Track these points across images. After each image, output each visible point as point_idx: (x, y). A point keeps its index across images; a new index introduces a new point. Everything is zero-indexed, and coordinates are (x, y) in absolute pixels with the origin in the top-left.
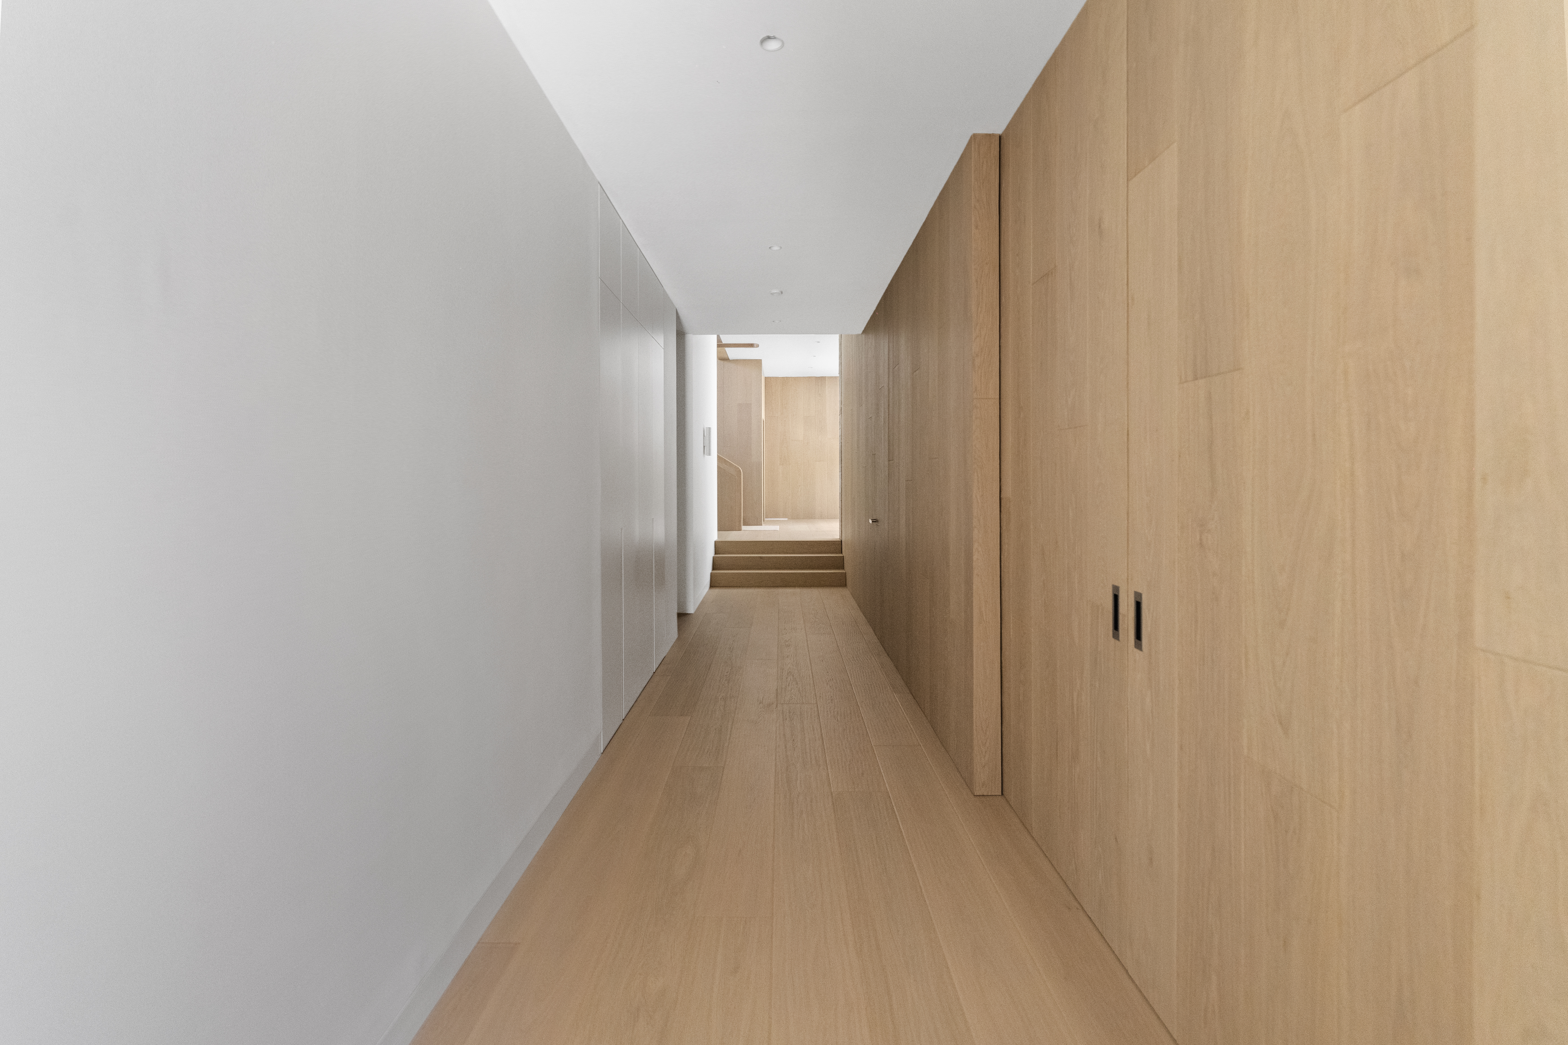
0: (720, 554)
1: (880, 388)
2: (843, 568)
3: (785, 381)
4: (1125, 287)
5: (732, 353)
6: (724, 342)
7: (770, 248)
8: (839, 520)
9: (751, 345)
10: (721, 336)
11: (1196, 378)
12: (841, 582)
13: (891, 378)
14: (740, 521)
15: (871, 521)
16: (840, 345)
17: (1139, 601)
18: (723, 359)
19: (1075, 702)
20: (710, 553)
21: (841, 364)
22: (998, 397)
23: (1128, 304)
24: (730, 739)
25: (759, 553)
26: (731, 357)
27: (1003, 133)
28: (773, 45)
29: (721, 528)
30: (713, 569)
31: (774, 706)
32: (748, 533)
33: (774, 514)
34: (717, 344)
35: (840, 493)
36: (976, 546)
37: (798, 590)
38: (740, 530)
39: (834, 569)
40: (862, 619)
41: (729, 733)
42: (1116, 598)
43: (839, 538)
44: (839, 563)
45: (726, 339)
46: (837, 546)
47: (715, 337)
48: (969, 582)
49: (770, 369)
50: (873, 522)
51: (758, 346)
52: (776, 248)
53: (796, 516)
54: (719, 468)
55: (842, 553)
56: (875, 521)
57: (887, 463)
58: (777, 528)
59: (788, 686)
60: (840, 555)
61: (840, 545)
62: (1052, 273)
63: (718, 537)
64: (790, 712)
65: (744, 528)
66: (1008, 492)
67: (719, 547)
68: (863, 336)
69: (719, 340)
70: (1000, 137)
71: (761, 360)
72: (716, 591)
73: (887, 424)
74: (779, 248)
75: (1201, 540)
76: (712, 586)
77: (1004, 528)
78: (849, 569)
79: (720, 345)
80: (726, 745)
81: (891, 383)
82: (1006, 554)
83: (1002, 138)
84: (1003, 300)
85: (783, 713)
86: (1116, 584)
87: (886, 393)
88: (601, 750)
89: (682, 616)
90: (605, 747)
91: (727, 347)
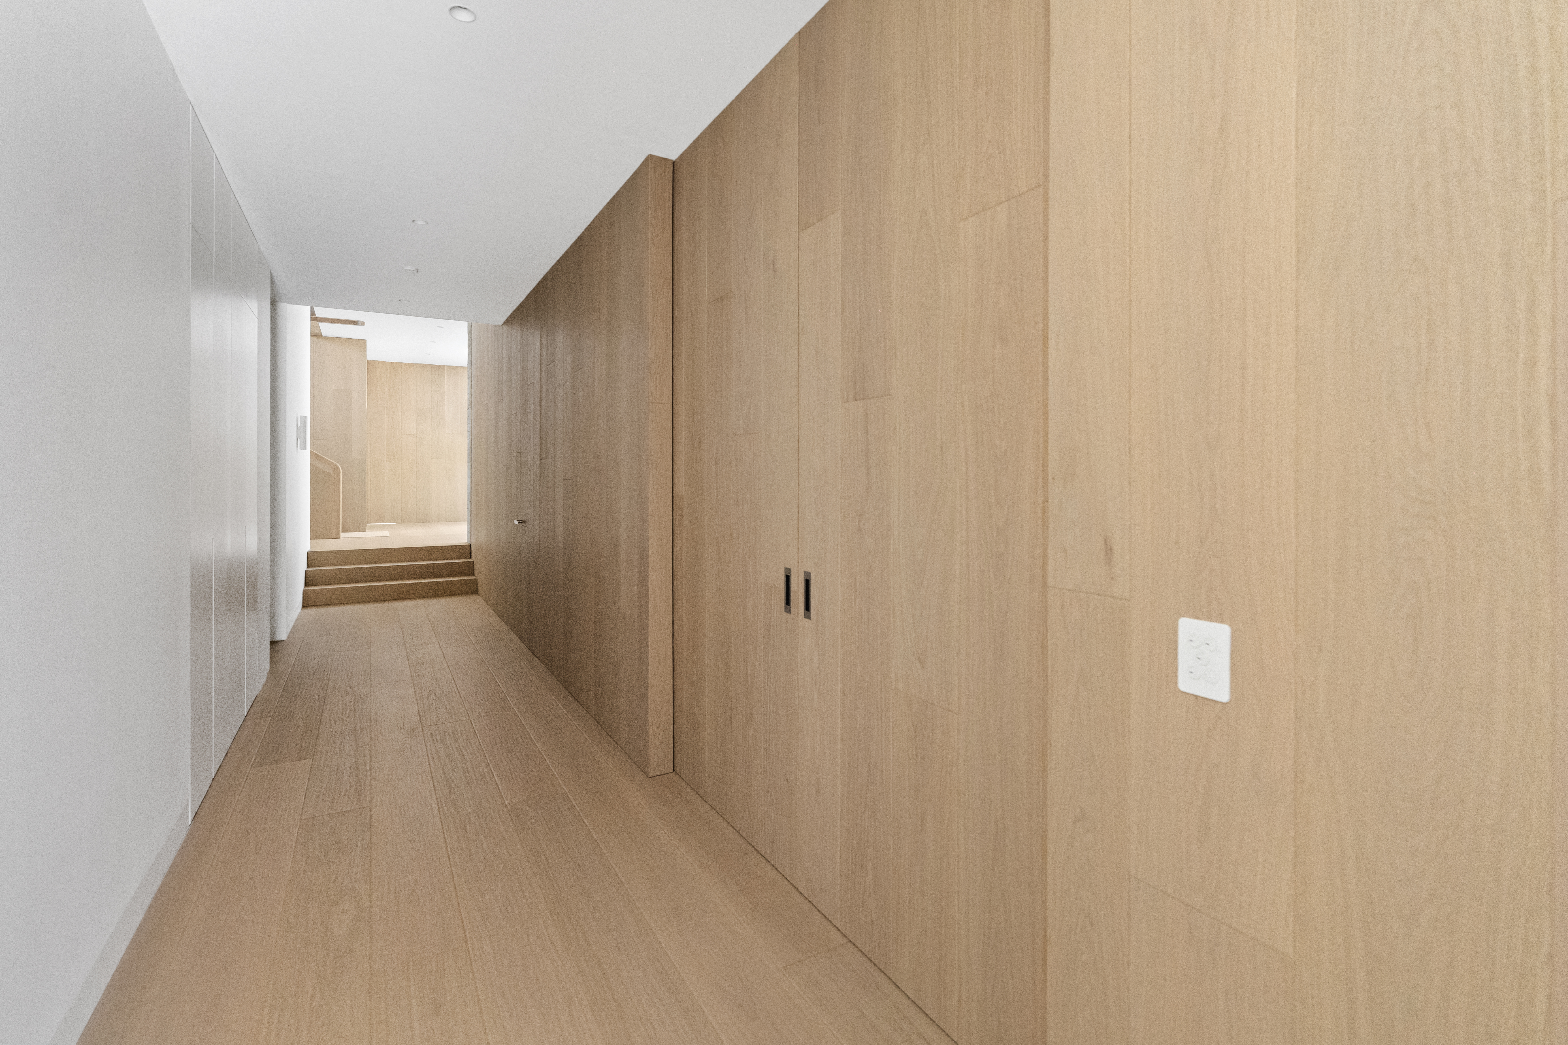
0: (313, 567)
1: (529, 384)
2: (473, 574)
3: (394, 367)
4: (796, 319)
5: (326, 329)
6: (318, 315)
7: (413, 221)
8: (466, 523)
9: (355, 323)
10: (315, 308)
11: (855, 400)
12: (472, 589)
13: (544, 374)
14: (338, 528)
15: (516, 522)
16: (470, 333)
17: (808, 579)
18: (316, 335)
19: (749, 672)
20: (302, 567)
21: (470, 354)
22: (671, 402)
23: (799, 334)
24: (371, 774)
25: (369, 563)
26: (325, 333)
27: (677, 159)
28: (463, 16)
29: (314, 536)
30: (306, 585)
31: (420, 729)
32: (349, 541)
33: (380, 518)
34: (311, 317)
35: (468, 494)
36: (651, 541)
37: (420, 602)
38: (338, 537)
39: (462, 575)
40: (502, 626)
41: (368, 768)
42: (788, 579)
43: (466, 542)
44: (470, 569)
45: (320, 312)
46: (466, 550)
47: (308, 309)
48: (643, 577)
49: (374, 353)
50: (519, 522)
51: (364, 324)
52: (420, 222)
53: (406, 520)
54: (311, 465)
55: (471, 558)
56: (521, 522)
57: (538, 462)
58: (386, 533)
59: (431, 707)
60: (471, 560)
61: (469, 549)
62: (727, 296)
63: (311, 548)
64: (440, 734)
65: (343, 535)
66: (681, 490)
67: (312, 559)
68: (505, 327)
69: (313, 313)
70: (674, 163)
71: (364, 341)
72: (312, 612)
73: (538, 422)
74: (424, 223)
75: (859, 526)
76: (304, 606)
77: (676, 523)
78: (481, 574)
79: (314, 318)
80: (368, 781)
81: (544, 380)
82: (678, 547)
83: (675, 163)
84: (676, 314)
85: (432, 736)
86: (788, 567)
87: (537, 389)
88: (188, 823)
89: (273, 643)
90: (193, 818)
91: (321, 322)
